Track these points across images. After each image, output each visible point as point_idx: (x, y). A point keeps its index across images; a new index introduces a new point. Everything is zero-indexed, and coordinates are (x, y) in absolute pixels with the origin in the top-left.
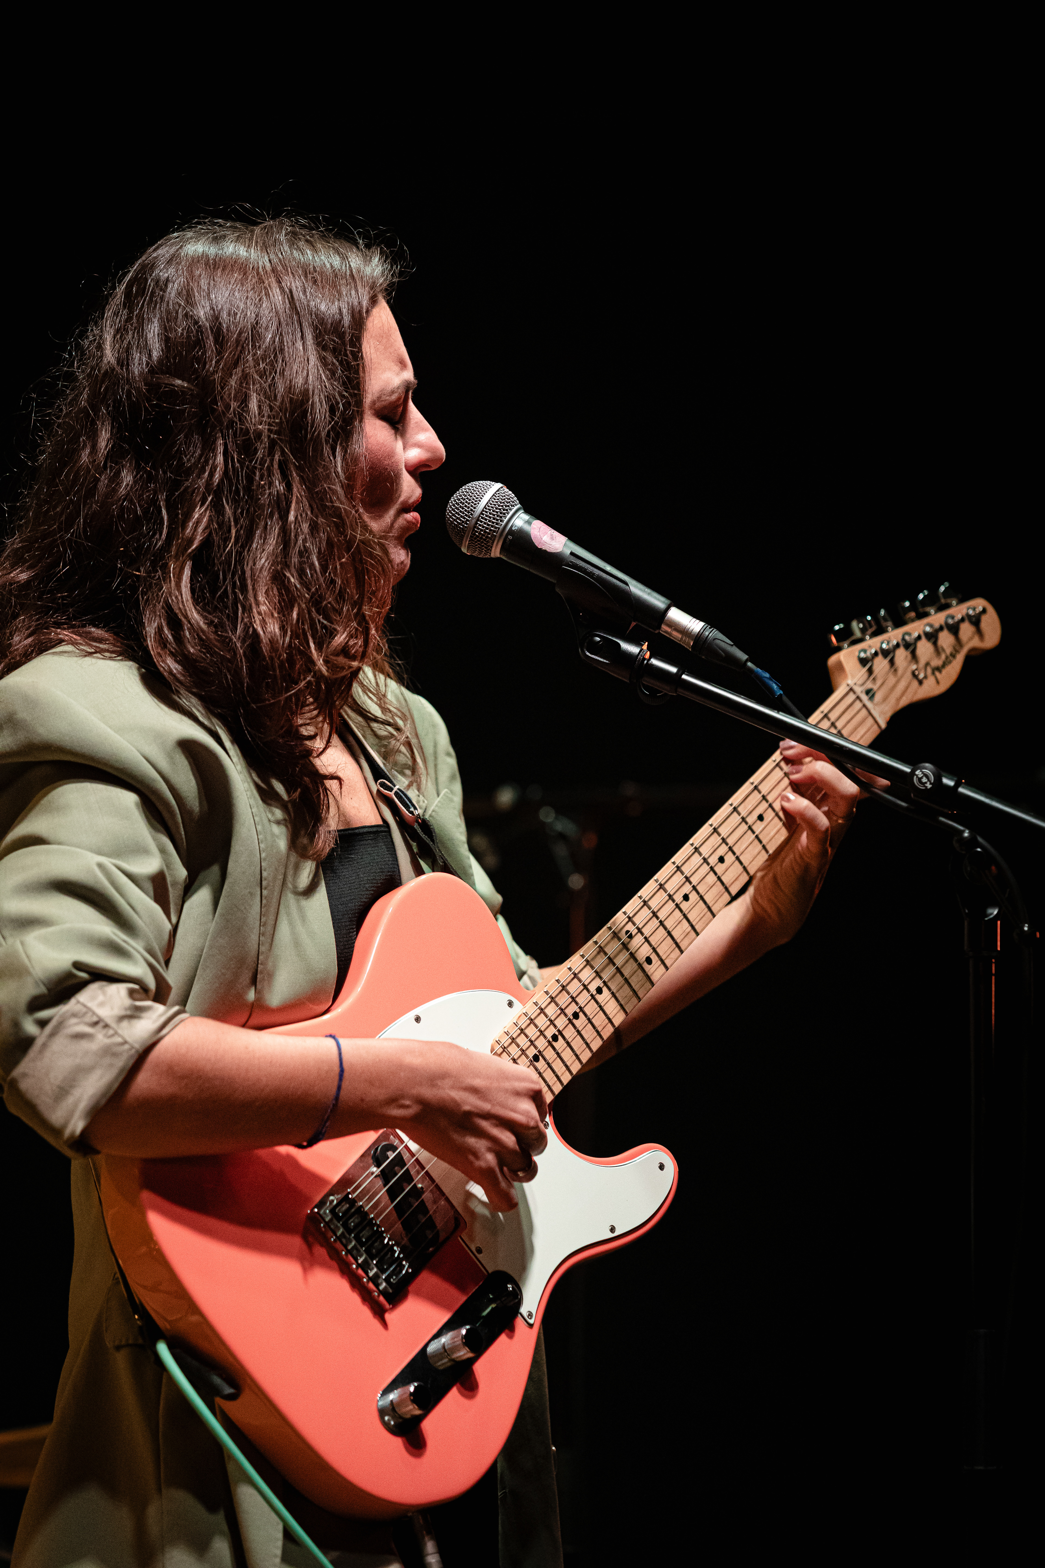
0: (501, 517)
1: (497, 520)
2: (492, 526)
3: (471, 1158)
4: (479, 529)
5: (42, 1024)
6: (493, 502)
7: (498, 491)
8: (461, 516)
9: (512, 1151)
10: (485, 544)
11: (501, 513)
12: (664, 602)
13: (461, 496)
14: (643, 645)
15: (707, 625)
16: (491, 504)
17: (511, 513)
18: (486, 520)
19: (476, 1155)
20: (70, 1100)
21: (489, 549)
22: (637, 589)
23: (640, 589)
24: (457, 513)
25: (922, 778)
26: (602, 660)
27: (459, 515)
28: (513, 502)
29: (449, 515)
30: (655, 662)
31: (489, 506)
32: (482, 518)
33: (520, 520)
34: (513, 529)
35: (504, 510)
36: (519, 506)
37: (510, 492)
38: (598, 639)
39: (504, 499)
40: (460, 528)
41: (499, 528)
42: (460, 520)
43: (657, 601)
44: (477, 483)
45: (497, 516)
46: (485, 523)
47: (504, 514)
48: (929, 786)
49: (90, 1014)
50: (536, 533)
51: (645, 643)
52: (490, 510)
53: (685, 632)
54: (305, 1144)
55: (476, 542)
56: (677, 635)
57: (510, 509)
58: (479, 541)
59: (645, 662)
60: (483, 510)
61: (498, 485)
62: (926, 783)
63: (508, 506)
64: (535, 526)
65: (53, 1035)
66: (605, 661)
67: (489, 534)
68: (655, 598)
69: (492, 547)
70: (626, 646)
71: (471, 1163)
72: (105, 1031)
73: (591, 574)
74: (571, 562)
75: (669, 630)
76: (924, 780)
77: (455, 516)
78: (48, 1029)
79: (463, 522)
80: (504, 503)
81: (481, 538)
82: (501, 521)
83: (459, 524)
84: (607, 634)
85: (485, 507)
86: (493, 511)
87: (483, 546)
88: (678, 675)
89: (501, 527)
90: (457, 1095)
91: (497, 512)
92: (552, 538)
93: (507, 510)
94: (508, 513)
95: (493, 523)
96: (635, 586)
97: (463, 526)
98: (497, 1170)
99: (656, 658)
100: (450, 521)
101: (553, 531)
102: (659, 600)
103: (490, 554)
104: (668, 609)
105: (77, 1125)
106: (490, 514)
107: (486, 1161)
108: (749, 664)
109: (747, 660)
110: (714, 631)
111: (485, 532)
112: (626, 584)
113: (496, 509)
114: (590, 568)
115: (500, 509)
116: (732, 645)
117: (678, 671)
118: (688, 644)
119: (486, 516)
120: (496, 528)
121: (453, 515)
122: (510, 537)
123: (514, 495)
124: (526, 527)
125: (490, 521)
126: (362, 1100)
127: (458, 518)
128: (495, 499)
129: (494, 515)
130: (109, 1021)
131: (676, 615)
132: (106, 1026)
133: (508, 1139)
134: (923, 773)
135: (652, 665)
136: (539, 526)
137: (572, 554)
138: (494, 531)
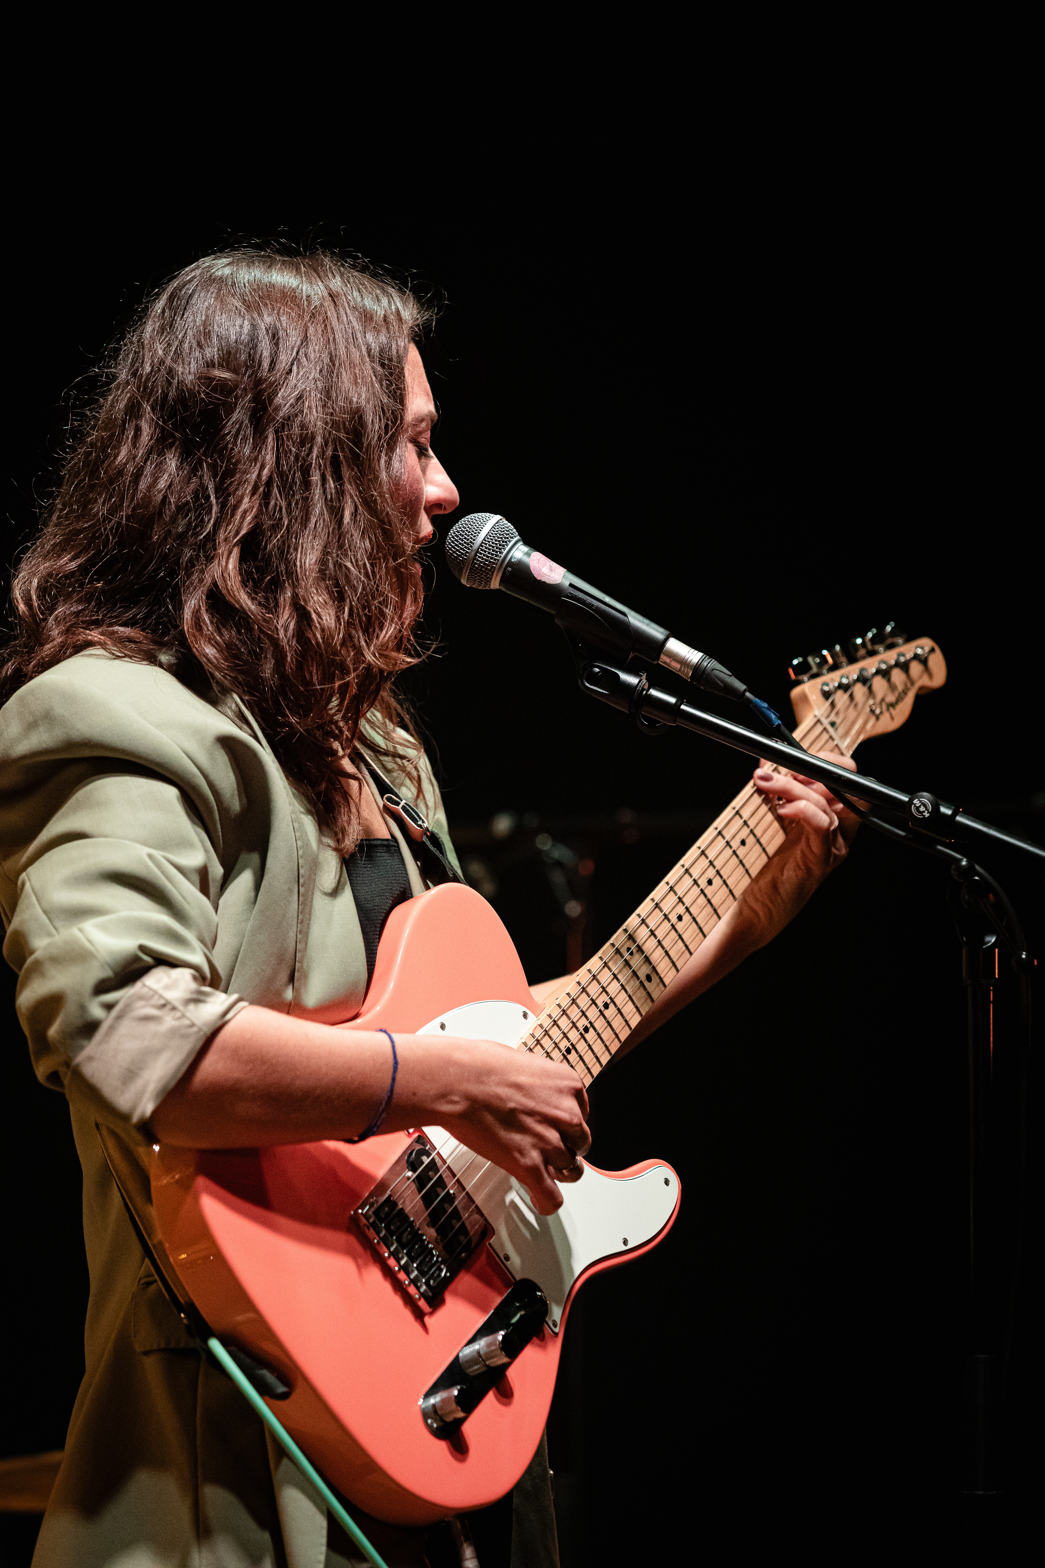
0: (500, 549)
1: (497, 552)
2: (492, 558)
3: (517, 1155)
4: (478, 561)
5: (109, 1007)
6: (492, 534)
7: (497, 523)
8: (461, 549)
9: (557, 1149)
10: (484, 575)
11: (500, 545)
12: (662, 633)
13: (460, 528)
14: (641, 676)
15: (705, 656)
16: (490, 536)
17: (510, 545)
18: (485, 552)
19: (521, 1152)
20: (139, 1083)
21: (488, 580)
22: (636, 620)
23: (639, 620)
24: (456, 545)
25: (920, 806)
26: (601, 691)
27: (459, 547)
28: (512, 534)
29: (449, 547)
30: (654, 692)
31: (488, 538)
32: (482, 550)
33: (519, 552)
34: (512, 560)
35: (503, 542)
36: (518, 538)
37: (510, 524)
38: (597, 670)
39: (503, 531)
40: (459, 559)
41: (498, 560)
42: (460, 552)
43: (656, 632)
44: (476, 515)
45: (497, 548)
46: (484, 555)
47: (504, 546)
48: (927, 815)
49: (156, 997)
50: (535, 565)
51: (644, 673)
52: (489, 542)
53: (683, 662)
54: (356, 1139)
55: (476, 574)
56: (676, 666)
57: (509, 541)
58: (478, 573)
59: (644, 692)
60: (482, 543)
61: (498, 517)
62: (924, 812)
63: (507, 538)
64: (534, 558)
65: (119, 1017)
66: (604, 692)
67: (488, 566)
68: (654, 629)
69: (491, 579)
70: (624, 677)
71: (516, 1161)
72: (172, 1014)
73: (590, 606)
74: (570, 593)
75: (668, 660)
76: (922, 809)
77: (455, 549)
78: (115, 1012)
79: (463, 554)
80: (503, 535)
81: (481, 570)
82: (500, 553)
83: (459, 556)
84: (606, 665)
85: (484, 539)
86: (493, 543)
87: (483, 578)
88: (677, 706)
89: (501, 559)
90: (503, 1091)
91: (496, 544)
92: (551, 570)
93: (506, 542)
94: (507, 545)
95: (493, 555)
96: (634, 617)
97: (463, 558)
98: (542, 1168)
99: (655, 689)
100: (450, 553)
101: (552, 562)
102: (657, 631)
103: (490, 585)
104: (666, 639)
105: (147, 1107)
106: (490, 546)
107: (531, 1158)
108: (748, 694)
109: (745, 691)
110: (712, 662)
111: (485, 564)
112: (625, 615)
113: (496, 541)
114: (589, 600)
115: (499, 541)
116: (731, 676)
117: (676, 701)
118: (687, 674)
119: (486, 548)
120: (495, 560)
121: (453, 547)
122: (510, 569)
123: (513, 527)
124: (526, 559)
125: (489, 553)
126: (414, 1094)
127: (457, 550)
128: (494, 531)
129: (493, 547)
130: (177, 1004)
131: (675, 645)
132: (174, 1008)
133: (553, 1136)
134: (921, 802)
135: (651, 696)
136: (538, 558)
137: (571, 585)
138: (494, 563)
